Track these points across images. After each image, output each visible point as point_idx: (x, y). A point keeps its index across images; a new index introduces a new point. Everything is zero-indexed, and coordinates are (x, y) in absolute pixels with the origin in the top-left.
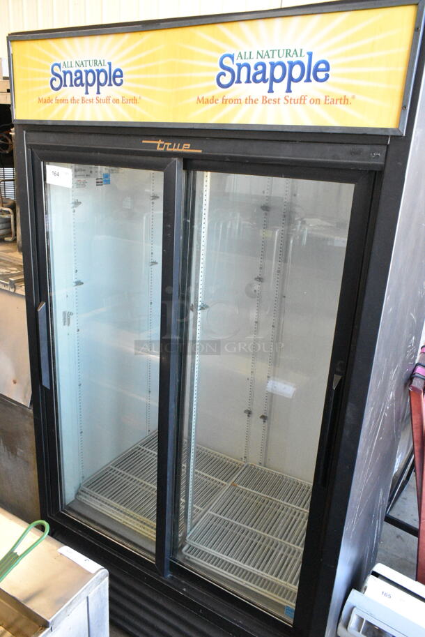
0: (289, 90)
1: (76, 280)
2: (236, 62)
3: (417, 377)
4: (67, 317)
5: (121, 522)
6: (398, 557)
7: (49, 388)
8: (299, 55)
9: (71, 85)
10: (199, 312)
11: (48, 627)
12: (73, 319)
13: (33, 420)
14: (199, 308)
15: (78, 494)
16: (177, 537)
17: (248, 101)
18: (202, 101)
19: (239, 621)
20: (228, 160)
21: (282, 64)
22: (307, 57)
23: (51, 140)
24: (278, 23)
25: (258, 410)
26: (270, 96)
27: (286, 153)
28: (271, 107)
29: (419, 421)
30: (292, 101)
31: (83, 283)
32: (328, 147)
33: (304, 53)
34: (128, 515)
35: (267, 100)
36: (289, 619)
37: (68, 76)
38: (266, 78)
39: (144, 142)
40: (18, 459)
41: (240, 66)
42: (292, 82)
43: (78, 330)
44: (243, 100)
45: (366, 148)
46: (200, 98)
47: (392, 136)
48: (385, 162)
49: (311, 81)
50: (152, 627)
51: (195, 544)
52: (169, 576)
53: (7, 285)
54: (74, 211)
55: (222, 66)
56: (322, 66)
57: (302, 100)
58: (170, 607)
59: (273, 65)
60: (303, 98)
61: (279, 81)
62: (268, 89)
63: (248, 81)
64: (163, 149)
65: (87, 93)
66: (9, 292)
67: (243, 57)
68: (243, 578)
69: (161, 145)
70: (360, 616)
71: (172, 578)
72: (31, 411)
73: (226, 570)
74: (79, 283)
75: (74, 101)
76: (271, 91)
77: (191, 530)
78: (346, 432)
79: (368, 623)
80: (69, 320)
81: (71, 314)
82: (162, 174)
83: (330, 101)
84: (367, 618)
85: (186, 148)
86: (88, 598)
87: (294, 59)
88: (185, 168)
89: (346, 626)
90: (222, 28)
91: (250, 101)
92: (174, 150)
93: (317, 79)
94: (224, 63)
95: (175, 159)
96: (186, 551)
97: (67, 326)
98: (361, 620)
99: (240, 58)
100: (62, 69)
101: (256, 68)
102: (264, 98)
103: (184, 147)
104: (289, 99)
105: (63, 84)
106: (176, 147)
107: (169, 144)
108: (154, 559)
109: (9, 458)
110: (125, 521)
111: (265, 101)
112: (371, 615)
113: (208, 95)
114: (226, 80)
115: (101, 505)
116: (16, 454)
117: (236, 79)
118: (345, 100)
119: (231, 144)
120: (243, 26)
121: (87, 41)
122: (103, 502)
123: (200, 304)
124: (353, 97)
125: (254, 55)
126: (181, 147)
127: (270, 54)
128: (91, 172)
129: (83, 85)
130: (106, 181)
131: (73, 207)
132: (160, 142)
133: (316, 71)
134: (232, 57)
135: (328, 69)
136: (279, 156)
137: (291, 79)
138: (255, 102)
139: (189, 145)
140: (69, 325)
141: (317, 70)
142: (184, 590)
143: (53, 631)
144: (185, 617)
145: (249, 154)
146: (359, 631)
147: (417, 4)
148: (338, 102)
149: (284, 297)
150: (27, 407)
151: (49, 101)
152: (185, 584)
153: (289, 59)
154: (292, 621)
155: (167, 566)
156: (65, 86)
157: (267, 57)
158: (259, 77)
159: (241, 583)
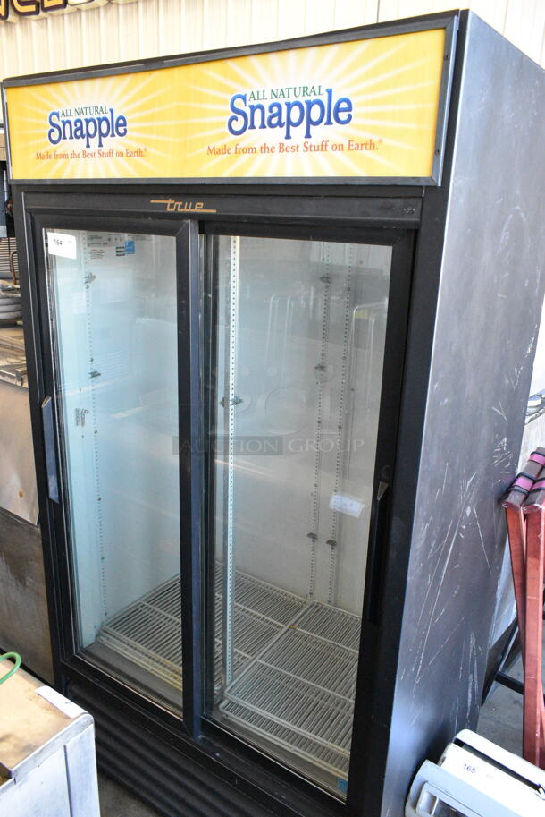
0: (308, 135)
1: (92, 371)
2: (248, 103)
3: (516, 490)
4: (81, 416)
5: (149, 670)
6: (513, 728)
7: (58, 502)
8: (317, 92)
9: (71, 137)
10: (231, 408)
11: (11, 778)
12: (88, 418)
13: (40, 542)
14: (231, 403)
15: (98, 635)
16: (212, 690)
17: (263, 150)
18: (213, 151)
19: (283, 797)
20: (245, 220)
21: (299, 104)
22: (326, 95)
23: (53, 202)
24: (292, 56)
25: (326, 533)
26: (288, 143)
27: (310, 210)
28: (290, 156)
29: (519, 547)
30: (313, 148)
31: (99, 375)
32: (357, 202)
33: (323, 91)
34: (158, 662)
35: (285, 147)
36: (341, 794)
37: (67, 126)
38: (283, 121)
39: (152, 201)
40: (27, 589)
41: (253, 109)
42: (311, 126)
43: (96, 432)
44: (258, 150)
45: (399, 202)
46: (211, 148)
47: (427, 187)
48: (421, 218)
49: (332, 124)
50: (182, 802)
51: (236, 699)
52: (200, 737)
53: (13, 377)
54: (88, 287)
55: (234, 109)
56: (344, 105)
57: (322, 147)
58: (202, 778)
59: (289, 106)
60: (324, 144)
61: (296, 125)
62: (285, 134)
63: (263, 126)
64: (173, 210)
65: (88, 146)
66: (15, 386)
67: (256, 98)
68: (292, 743)
69: (172, 205)
70: (432, 793)
71: (203, 739)
72: (39, 530)
73: (271, 732)
74: (95, 375)
75: (74, 155)
76: (288, 136)
77: (232, 681)
78: (393, 554)
79: (442, 803)
80: (83, 419)
81: (86, 412)
82: (174, 239)
83: (355, 146)
84: (440, 796)
85: (199, 208)
86: (65, 747)
87: (312, 98)
88: (202, 231)
89: (415, 806)
90: (231, 65)
91: (266, 149)
92: (185, 210)
93: (338, 120)
94: (236, 106)
95: (187, 221)
96: (224, 708)
97: (80, 426)
98: (434, 798)
99: (252, 99)
100: (61, 119)
101: (271, 111)
102: (281, 145)
103: (196, 207)
104: (308, 145)
105: (62, 136)
106: (188, 208)
107: (180, 204)
108: (181, 714)
109: (18, 589)
110: (154, 669)
111: (282, 148)
112: (446, 793)
113: (219, 145)
114: (238, 126)
115: (126, 649)
116: (25, 584)
117: (249, 124)
118: (371, 145)
119: (247, 201)
120: (255, 61)
121: (88, 85)
122: (128, 645)
123: (231, 397)
124: (380, 141)
125: (268, 94)
126: (193, 207)
127: (286, 92)
128: (109, 239)
129: (83, 137)
130: (128, 250)
131: (86, 282)
132: (170, 202)
133: (337, 112)
134: (244, 98)
135: (350, 109)
136: (302, 214)
137: (310, 122)
138: (272, 150)
139: (202, 204)
140: (83, 424)
141: (338, 110)
142: (218, 755)
143: (18, 784)
144: (220, 790)
145: (269, 213)
146: (430, 813)
147: (445, 28)
148: (364, 147)
149: (353, 390)
150: (33, 525)
151: (47, 156)
152: (218, 748)
153: (307, 98)
154: (344, 796)
155: (197, 725)
156: (65, 138)
157: (282, 96)
158: (274, 121)
159: (288, 749)
